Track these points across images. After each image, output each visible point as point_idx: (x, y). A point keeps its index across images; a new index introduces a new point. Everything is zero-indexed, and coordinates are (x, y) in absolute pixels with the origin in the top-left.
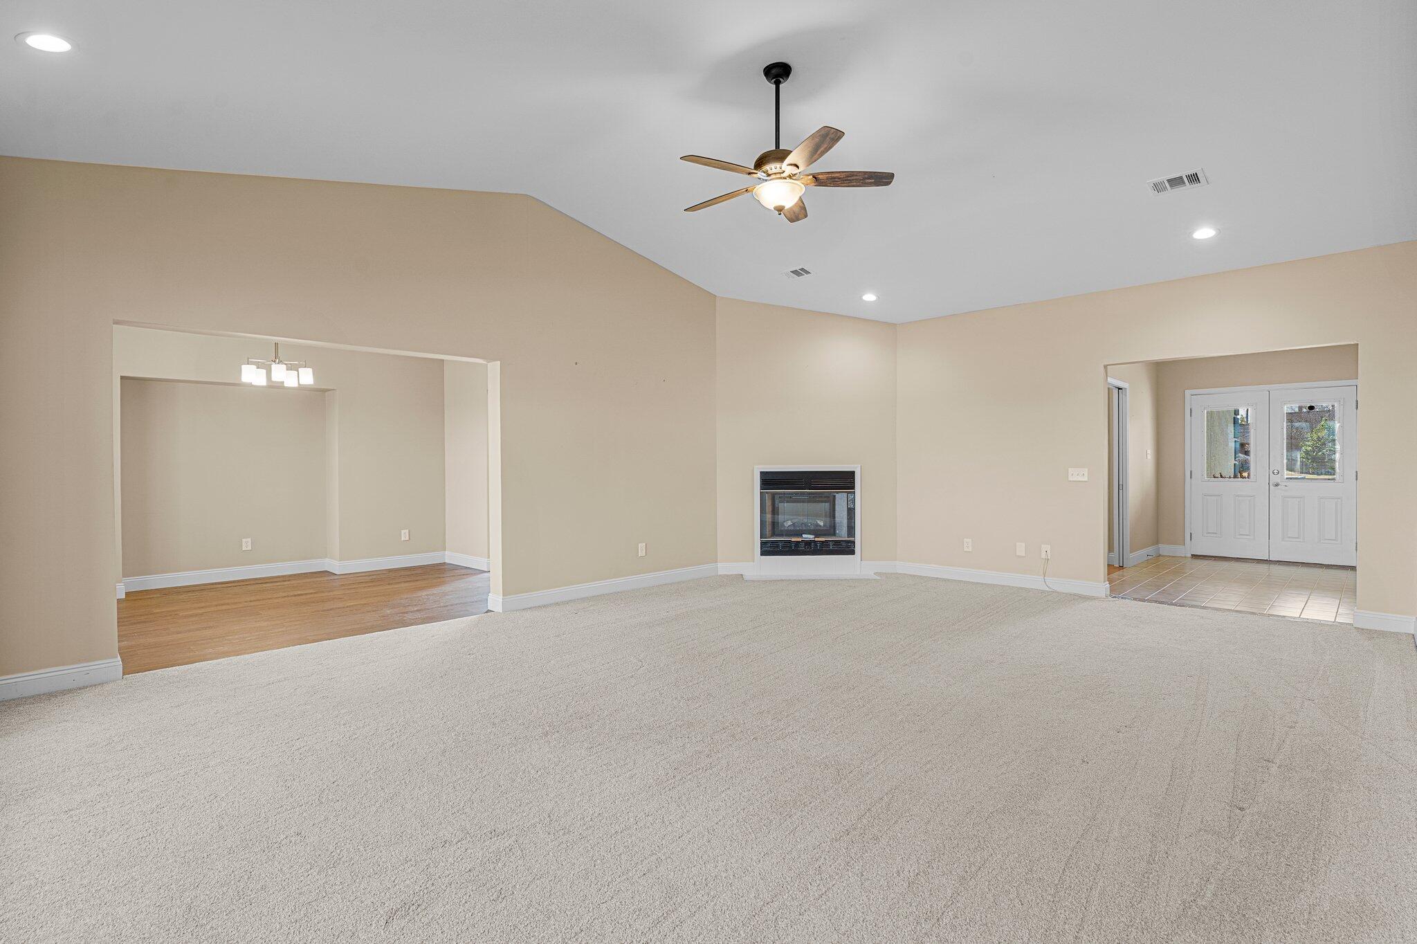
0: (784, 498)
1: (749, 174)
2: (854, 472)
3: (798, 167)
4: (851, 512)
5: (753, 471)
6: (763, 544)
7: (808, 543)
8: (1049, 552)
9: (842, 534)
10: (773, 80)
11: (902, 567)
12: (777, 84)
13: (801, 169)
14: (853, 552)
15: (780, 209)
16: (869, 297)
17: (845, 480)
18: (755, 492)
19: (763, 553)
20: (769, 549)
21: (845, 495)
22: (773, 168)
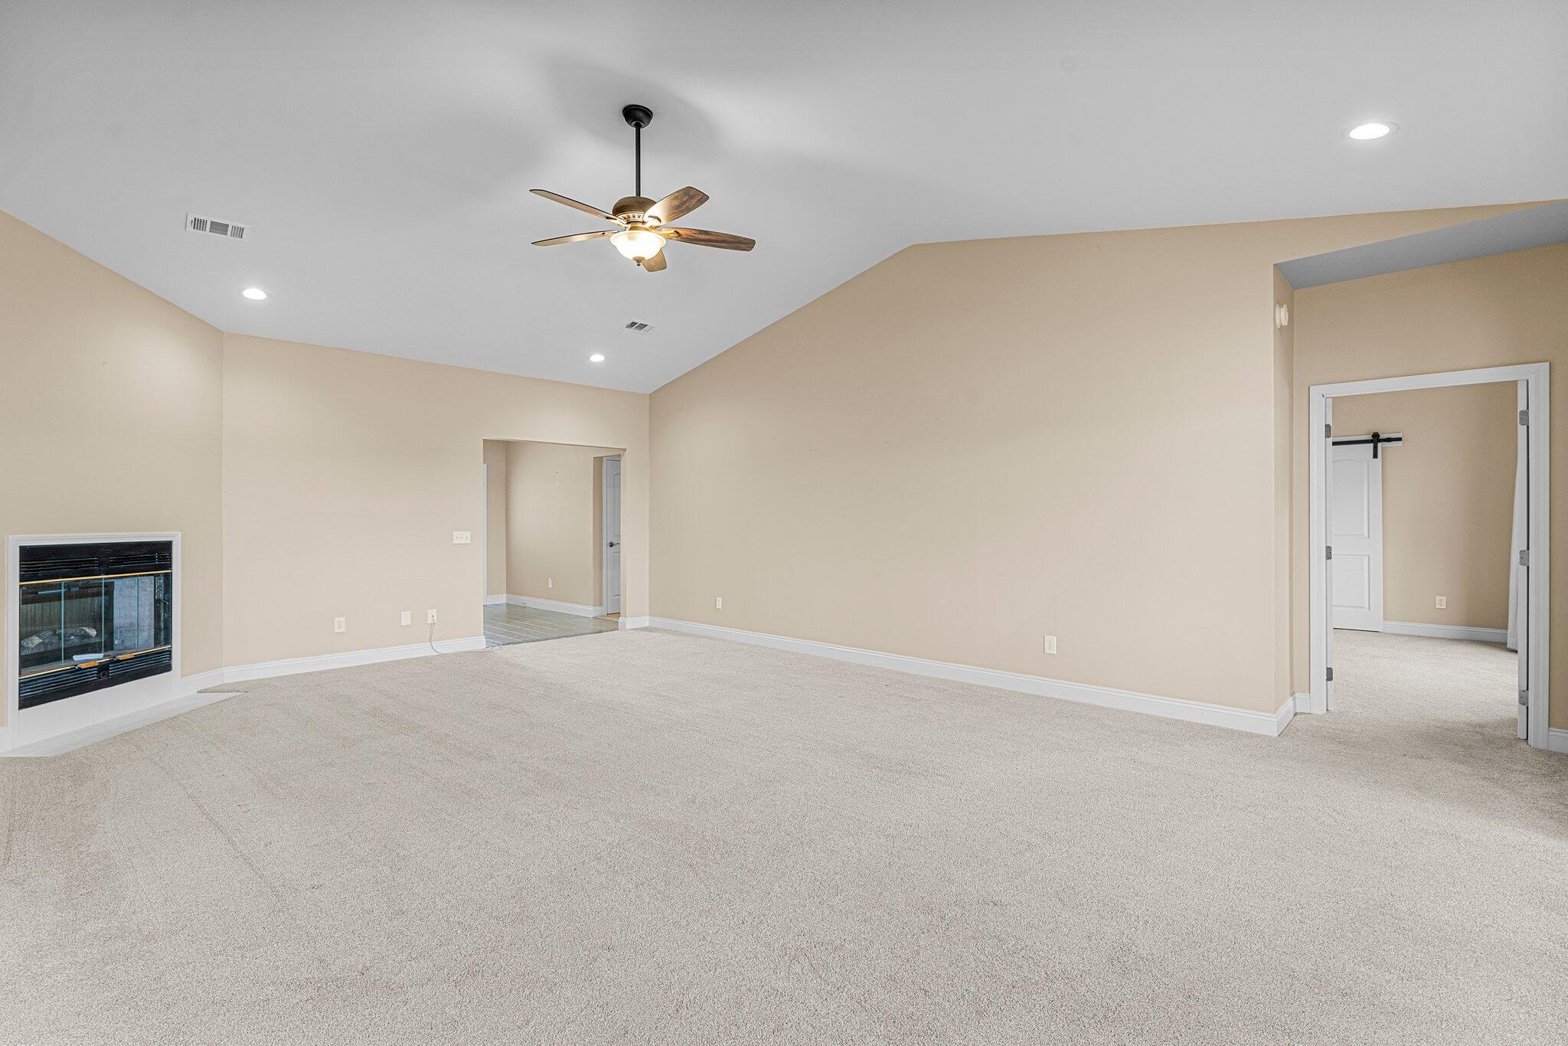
1: (608, 218)
2: (169, 542)
3: (660, 221)
4: (163, 606)
6: (22, 685)
8: (435, 617)
9: (149, 643)
10: (634, 122)
12: (638, 127)
13: (664, 222)
14: (169, 668)
15: (639, 261)
17: (155, 556)
19: (24, 704)
20: (32, 696)
22: (636, 216)
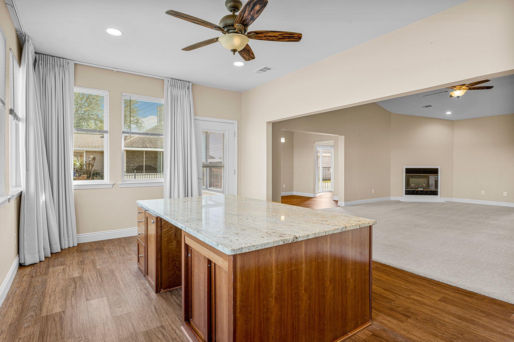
0: (412, 177)
2: (438, 169)
4: (436, 182)
5: (403, 168)
6: (406, 191)
7: (421, 191)
9: (433, 189)
11: (455, 200)
14: (437, 195)
16: (449, 113)
17: (435, 171)
18: (404, 174)
19: (406, 194)
20: (408, 193)
21: (434, 176)
